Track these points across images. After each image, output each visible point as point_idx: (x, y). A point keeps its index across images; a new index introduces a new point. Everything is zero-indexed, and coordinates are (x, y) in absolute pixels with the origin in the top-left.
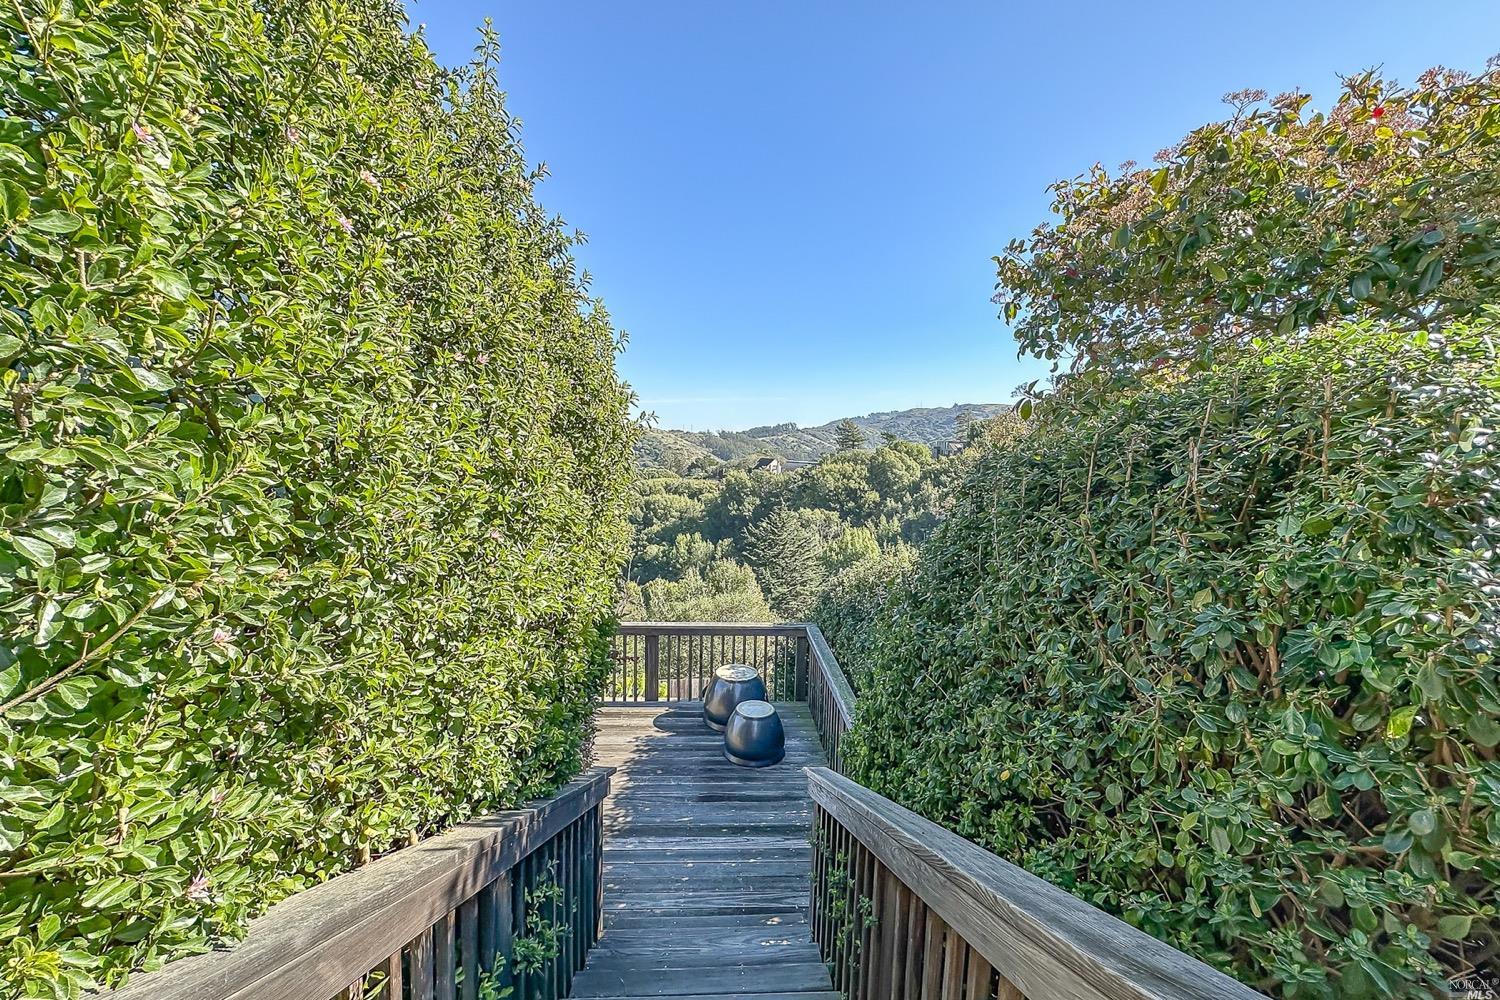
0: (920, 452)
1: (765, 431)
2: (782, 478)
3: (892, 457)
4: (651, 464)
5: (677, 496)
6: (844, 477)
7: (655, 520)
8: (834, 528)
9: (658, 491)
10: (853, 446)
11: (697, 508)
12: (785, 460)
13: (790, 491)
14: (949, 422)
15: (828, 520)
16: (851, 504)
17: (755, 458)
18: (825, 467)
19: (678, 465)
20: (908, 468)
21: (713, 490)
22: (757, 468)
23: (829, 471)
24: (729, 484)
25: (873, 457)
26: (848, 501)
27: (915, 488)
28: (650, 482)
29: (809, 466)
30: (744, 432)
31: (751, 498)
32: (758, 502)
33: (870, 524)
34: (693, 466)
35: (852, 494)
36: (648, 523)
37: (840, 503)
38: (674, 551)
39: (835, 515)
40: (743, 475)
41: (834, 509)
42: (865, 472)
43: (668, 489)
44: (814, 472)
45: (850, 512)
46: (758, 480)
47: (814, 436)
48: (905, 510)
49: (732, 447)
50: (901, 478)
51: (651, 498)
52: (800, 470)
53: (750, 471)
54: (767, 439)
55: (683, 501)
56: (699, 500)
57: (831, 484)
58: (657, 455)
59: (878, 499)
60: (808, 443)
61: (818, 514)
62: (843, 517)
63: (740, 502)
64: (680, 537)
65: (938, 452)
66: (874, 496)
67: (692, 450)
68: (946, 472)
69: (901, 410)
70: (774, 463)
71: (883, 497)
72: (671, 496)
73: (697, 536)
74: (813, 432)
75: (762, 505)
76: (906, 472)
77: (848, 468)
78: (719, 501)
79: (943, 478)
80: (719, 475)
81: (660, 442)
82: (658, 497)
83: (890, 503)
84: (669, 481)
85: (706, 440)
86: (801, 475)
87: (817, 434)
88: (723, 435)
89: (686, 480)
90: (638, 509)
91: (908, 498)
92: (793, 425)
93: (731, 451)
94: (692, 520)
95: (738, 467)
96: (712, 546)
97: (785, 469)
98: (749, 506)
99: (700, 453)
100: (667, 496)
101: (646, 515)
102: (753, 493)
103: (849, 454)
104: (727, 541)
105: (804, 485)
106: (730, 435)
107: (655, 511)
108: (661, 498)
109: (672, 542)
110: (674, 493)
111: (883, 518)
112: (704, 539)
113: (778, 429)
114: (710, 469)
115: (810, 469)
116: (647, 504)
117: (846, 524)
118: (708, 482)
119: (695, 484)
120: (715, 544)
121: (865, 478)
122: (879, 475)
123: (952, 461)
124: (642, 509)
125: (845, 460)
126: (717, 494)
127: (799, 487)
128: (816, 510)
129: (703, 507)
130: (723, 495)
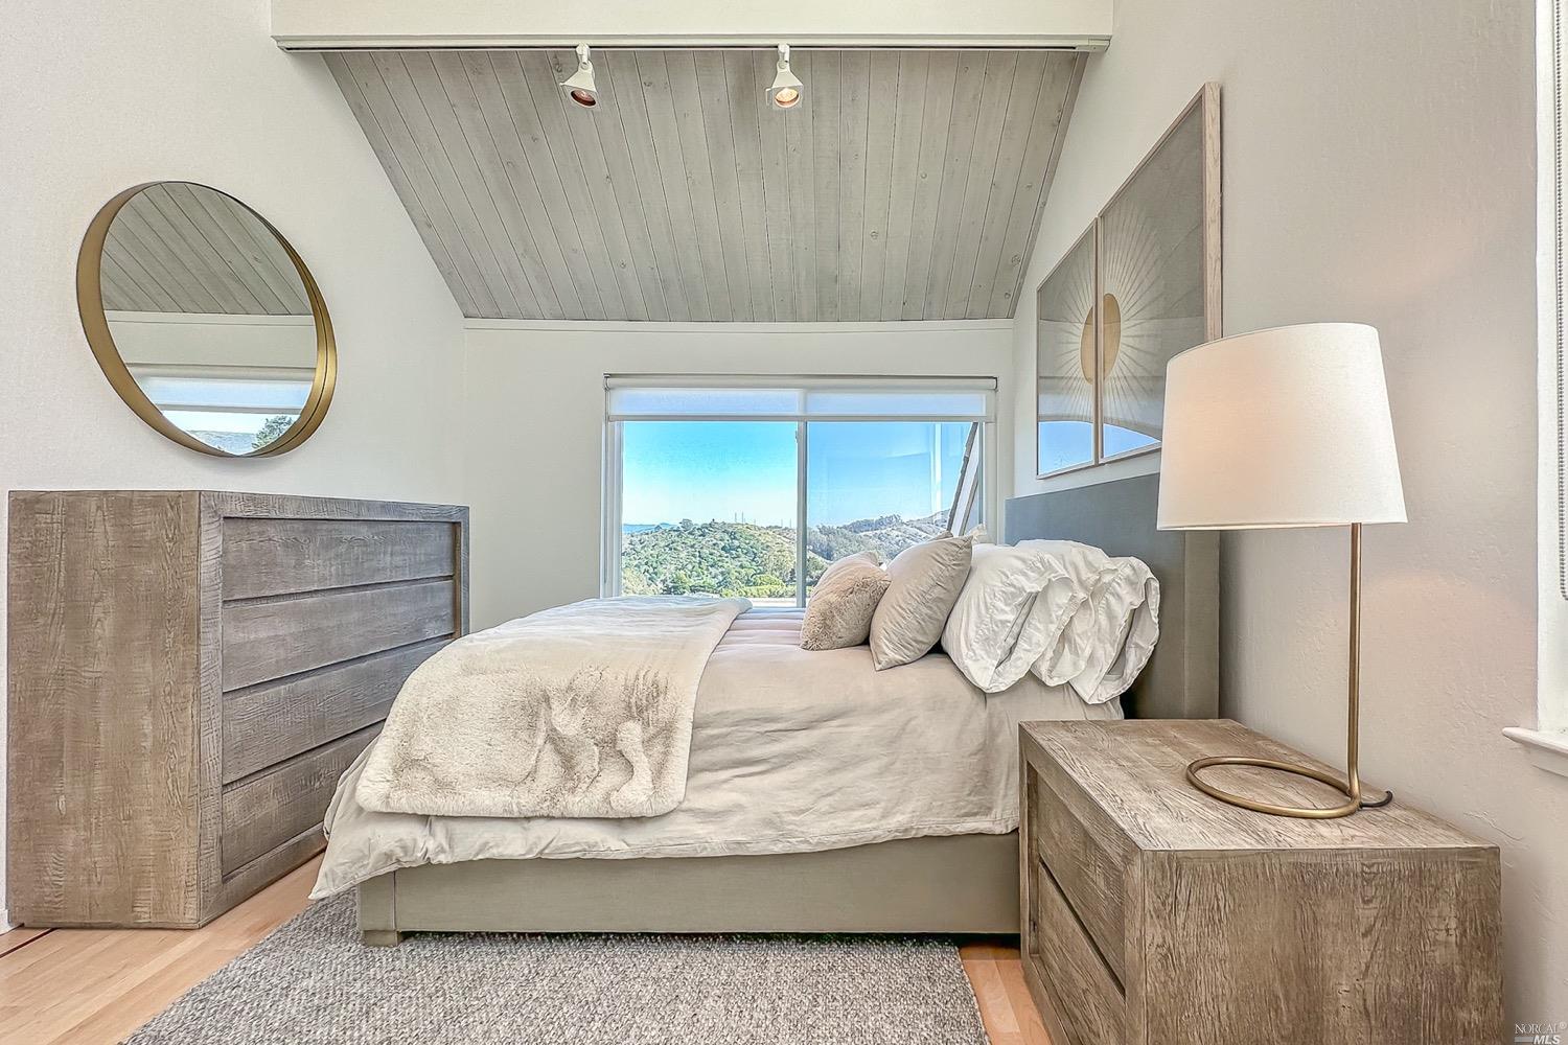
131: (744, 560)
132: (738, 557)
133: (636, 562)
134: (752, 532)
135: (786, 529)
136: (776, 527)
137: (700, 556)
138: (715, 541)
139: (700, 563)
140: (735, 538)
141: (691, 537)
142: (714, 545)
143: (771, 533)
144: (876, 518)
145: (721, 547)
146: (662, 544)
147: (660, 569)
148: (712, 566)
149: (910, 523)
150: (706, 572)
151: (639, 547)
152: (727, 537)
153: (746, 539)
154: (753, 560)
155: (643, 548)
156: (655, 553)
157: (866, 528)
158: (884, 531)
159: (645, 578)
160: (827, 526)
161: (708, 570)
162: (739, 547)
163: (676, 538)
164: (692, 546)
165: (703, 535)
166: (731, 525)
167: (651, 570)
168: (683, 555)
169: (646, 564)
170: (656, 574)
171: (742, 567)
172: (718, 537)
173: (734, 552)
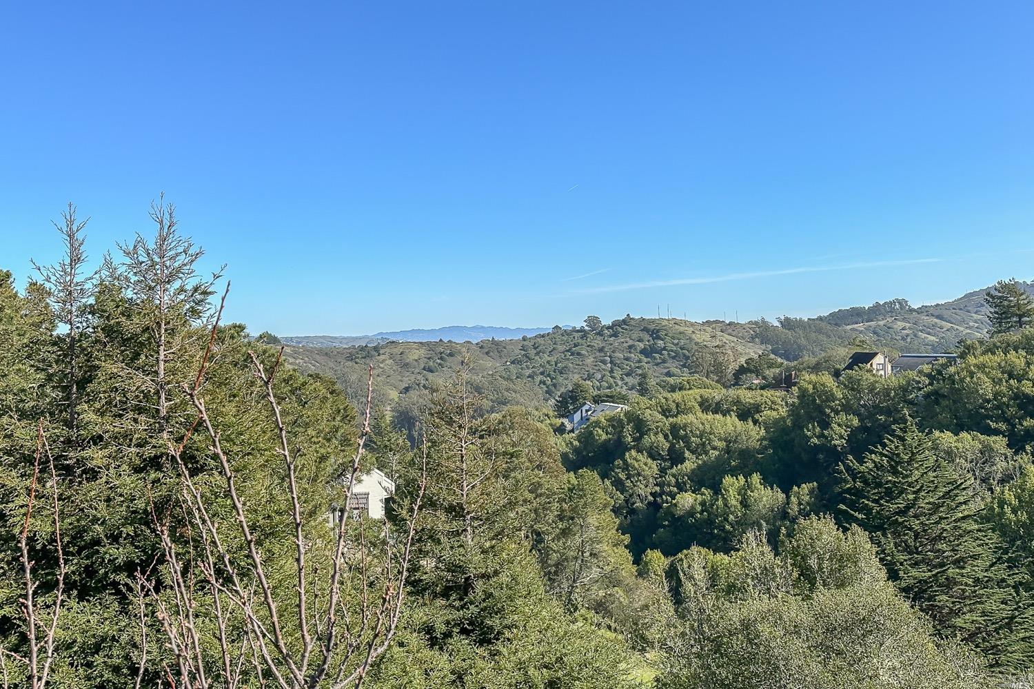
1: (856, 314)
2: (894, 382)
4: (677, 371)
5: (719, 416)
6: (1011, 376)
7: (687, 454)
8: (1000, 465)
9: (690, 410)
10: (1021, 324)
11: (752, 435)
12: (896, 355)
13: (912, 402)
15: (987, 450)
17: (843, 353)
18: (971, 360)
19: (718, 370)
21: (777, 405)
22: (850, 367)
23: (981, 367)
24: (803, 394)
26: (1022, 418)
28: (677, 396)
29: (941, 361)
30: (820, 319)
31: (843, 417)
32: (856, 422)
34: (742, 371)
36: (676, 458)
37: (1006, 420)
38: (720, 502)
39: (999, 443)
40: (827, 380)
41: (996, 432)
43: (705, 405)
44: (952, 369)
46: (853, 386)
47: (938, 317)
49: (803, 342)
51: (681, 420)
52: (926, 368)
53: (837, 374)
54: (860, 326)
55: (730, 424)
56: (755, 422)
57: (987, 388)
58: (687, 358)
60: (930, 329)
61: (968, 442)
62: (1016, 445)
63: (825, 424)
64: (728, 480)
67: (740, 348)
70: (879, 360)
72: (710, 416)
73: (756, 478)
74: (938, 312)
75: (863, 428)
77: (1018, 359)
78: (789, 422)
80: (785, 382)
81: (690, 339)
82: (690, 418)
84: (706, 393)
85: (761, 332)
86: (929, 376)
87: (946, 314)
88: (787, 323)
89: (733, 393)
90: (661, 437)
92: (902, 303)
93: (800, 348)
94: (745, 454)
95: (816, 368)
96: (781, 496)
97: (899, 367)
98: (839, 431)
99: (753, 351)
100: (704, 416)
101: (672, 445)
102: (847, 408)
103: (1015, 336)
104: (806, 487)
105: (936, 393)
106: (799, 323)
107: (686, 439)
108: (696, 420)
109: (717, 489)
110: (715, 412)
112: (767, 481)
113: (876, 311)
114: (770, 373)
115: (945, 366)
116: (674, 429)
118: (768, 393)
119: (747, 397)
120: (787, 491)
124: (666, 437)
125: (1009, 347)
126: (783, 412)
127: (927, 396)
128: (964, 435)
129: (763, 432)
130: (794, 410)
131: (673, 366)
132: (664, 361)
133: (528, 372)
134: (682, 329)
135: (730, 324)
136: (717, 322)
137: (611, 362)
138: (631, 342)
139: (612, 371)
140: (659, 338)
141: (599, 338)
142: (630, 347)
143: (709, 329)
144: (867, 305)
145: (639, 349)
146: (561, 348)
147: (560, 379)
148: (628, 375)
149: (923, 310)
150: (620, 383)
151: (532, 352)
152: (646, 337)
153: (673, 338)
154: (684, 366)
155: (537, 354)
156: (553, 359)
157: (855, 319)
158: (882, 323)
159: (540, 391)
160: (792, 317)
161: (622, 379)
162: (664, 349)
163: (580, 341)
164: (601, 350)
165: (615, 335)
166: (653, 321)
167: (549, 382)
168: (590, 360)
169: (542, 373)
170: (555, 385)
171: (669, 374)
172: (635, 336)
173: (657, 356)
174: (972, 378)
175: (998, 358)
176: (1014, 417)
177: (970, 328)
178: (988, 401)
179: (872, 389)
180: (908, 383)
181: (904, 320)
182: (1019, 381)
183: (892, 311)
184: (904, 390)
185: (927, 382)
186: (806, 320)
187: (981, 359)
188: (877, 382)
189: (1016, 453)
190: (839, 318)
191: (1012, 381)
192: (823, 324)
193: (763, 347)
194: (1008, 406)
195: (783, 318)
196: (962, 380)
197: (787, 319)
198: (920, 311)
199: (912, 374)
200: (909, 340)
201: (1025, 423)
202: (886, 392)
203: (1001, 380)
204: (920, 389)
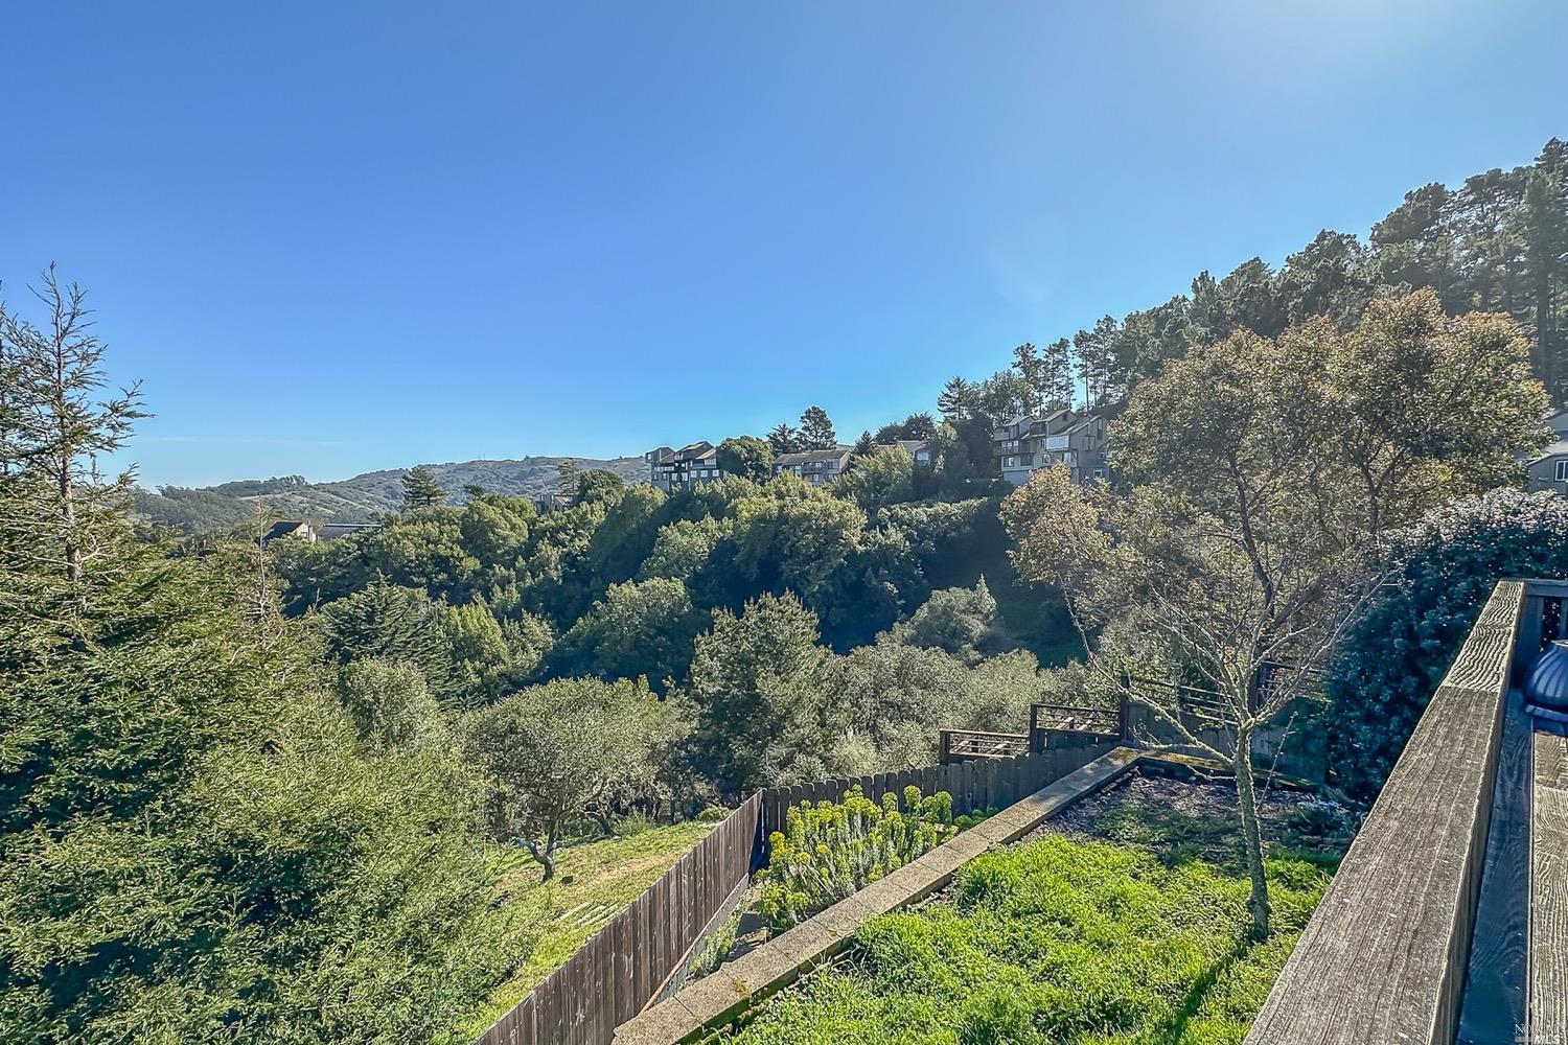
0: (523, 508)
1: (252, 487)
2: (324, 548)
3: (491, 513)
6: (429, 542)
10: (430, 502)
12: (320, 524)
13: (340, 565)
14: (522, 476)
15: (412, 600)
16: (443, 576)
17: (264, 526)
18: (396, 529)
20: (513, 527)
22: (273, 536)
23: (405, 535)
25: (465, 516)
26: (437, 573)
27: (529, 549)
29: (369, 530)
30: (208, 489)
32: (287, 585)
33: (479, 597)
35: (442, 563)
37: (425, 575)
39: (421, 593)
41: (418, 585)
42: (458, 534)
44: (380, 537)
45: (442, 586)
47: (334, 493)
48: (520, 577)
49: (193, 511)
50: (505, 539)
52: (355, 536)
54: (256, 499)
57: (411, 551)
59: (478, 567)
60: (326, 503)
62: (434, 594)
65: (543, 508)
66: (472, 564)
68: (564, 529)
69: (459, 461)
70: (302, 529)
71: (487, 564)
74: (334, 489)
76: (511, 532)
77: (432, 529)
79: (562, 536)
83: (500, 570)
86: (357, 542)
87: (341, 491)
88: (170, 493)
91: (521, 563)
92: (299, 480)
97: (324, 536)
103: (428, 511)
105: (363, 556)
106: (187, 494)
111: (497, 589)
113: (272, 486)
115: (372, 534)
117: (441, 604)
121: (459, 542)
122: (475, 535)
123: (568, 516)
125: (425, 519)
127: (357, 559)
174: (398, 543)
175: (419, 527)
176: (431, 573)
177: (363, 504)
178: (412, 561)
179: (302, 554)
180: (338, 548)
181: (300, 495)
182: (436, 546)
183: (289, 485)
184: (334, 554)
185: (356, 547)
186: (194, 489)
187: (404, 528)
188: (307, 548)
189: (432, 601)
190: (232, 490)
191: (430, 546)
192: (214, 495)
193: (141, 516)
194: (426, 564)
195: (165, 487)
196: (390, 546)
197: (170, 488)
198: (317, 487)
199: (340, 541)
200: (306, 512)
201: (440, 577)
202: (317, 558)
203: (421, 545)
204: (349, 554)
